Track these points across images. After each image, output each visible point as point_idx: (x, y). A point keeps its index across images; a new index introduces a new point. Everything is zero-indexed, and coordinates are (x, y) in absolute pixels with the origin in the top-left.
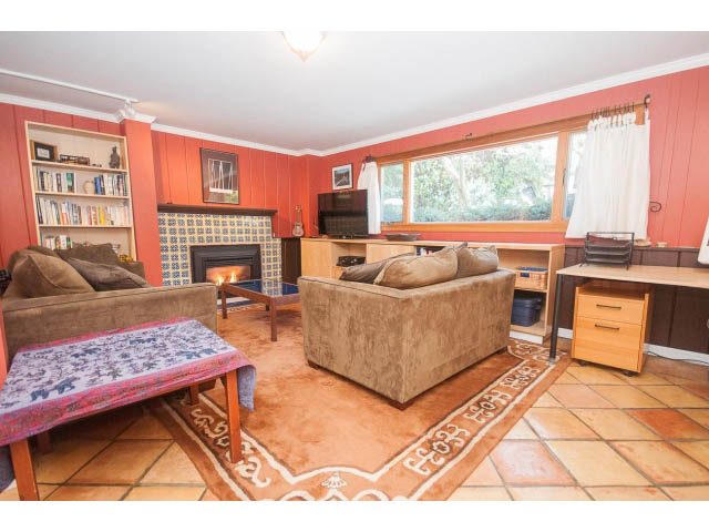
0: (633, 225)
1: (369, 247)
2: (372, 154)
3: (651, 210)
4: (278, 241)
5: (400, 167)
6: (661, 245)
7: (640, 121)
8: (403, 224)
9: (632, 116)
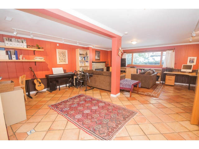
0: (172, 66)
1: (127, 69)
2: (125, 52)
3: (175, 64)
4: (106, 68)
5: (131, 54)
6: (176, 69)
7: (174, 51)
8: (132, 65)
9: (172, 51)
